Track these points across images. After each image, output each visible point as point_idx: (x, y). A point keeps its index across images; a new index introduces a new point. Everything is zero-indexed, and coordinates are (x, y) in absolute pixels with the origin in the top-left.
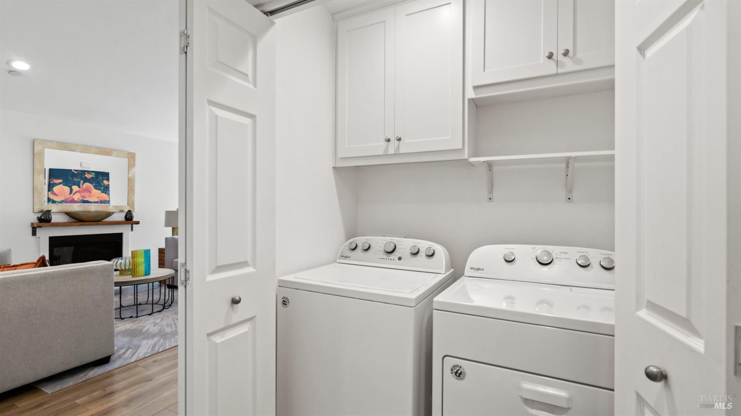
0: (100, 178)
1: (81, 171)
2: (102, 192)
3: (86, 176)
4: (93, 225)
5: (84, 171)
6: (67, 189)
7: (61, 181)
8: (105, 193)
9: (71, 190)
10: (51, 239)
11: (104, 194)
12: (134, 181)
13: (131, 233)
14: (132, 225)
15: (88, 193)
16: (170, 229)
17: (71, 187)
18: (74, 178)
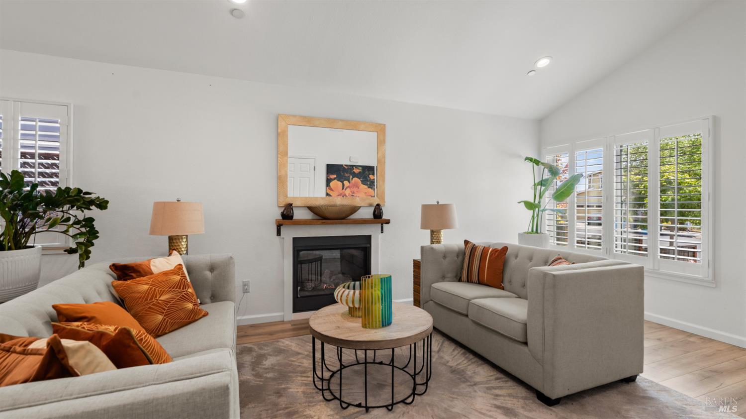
0: (367, 172)
1: (350, 166)
2: (369, 187)
3: (354, 170)
5: (353, 166)
6: (340, 184)
7: (335, 176)
8: (371, 188)
9: (343, 185)
10: (294, 240)
11: (370, 189)
13: (381, 235)
14: (382, 224)
15: (357, 188)
16: (428, 232)
17: (342, 182)
18: (345, 173)
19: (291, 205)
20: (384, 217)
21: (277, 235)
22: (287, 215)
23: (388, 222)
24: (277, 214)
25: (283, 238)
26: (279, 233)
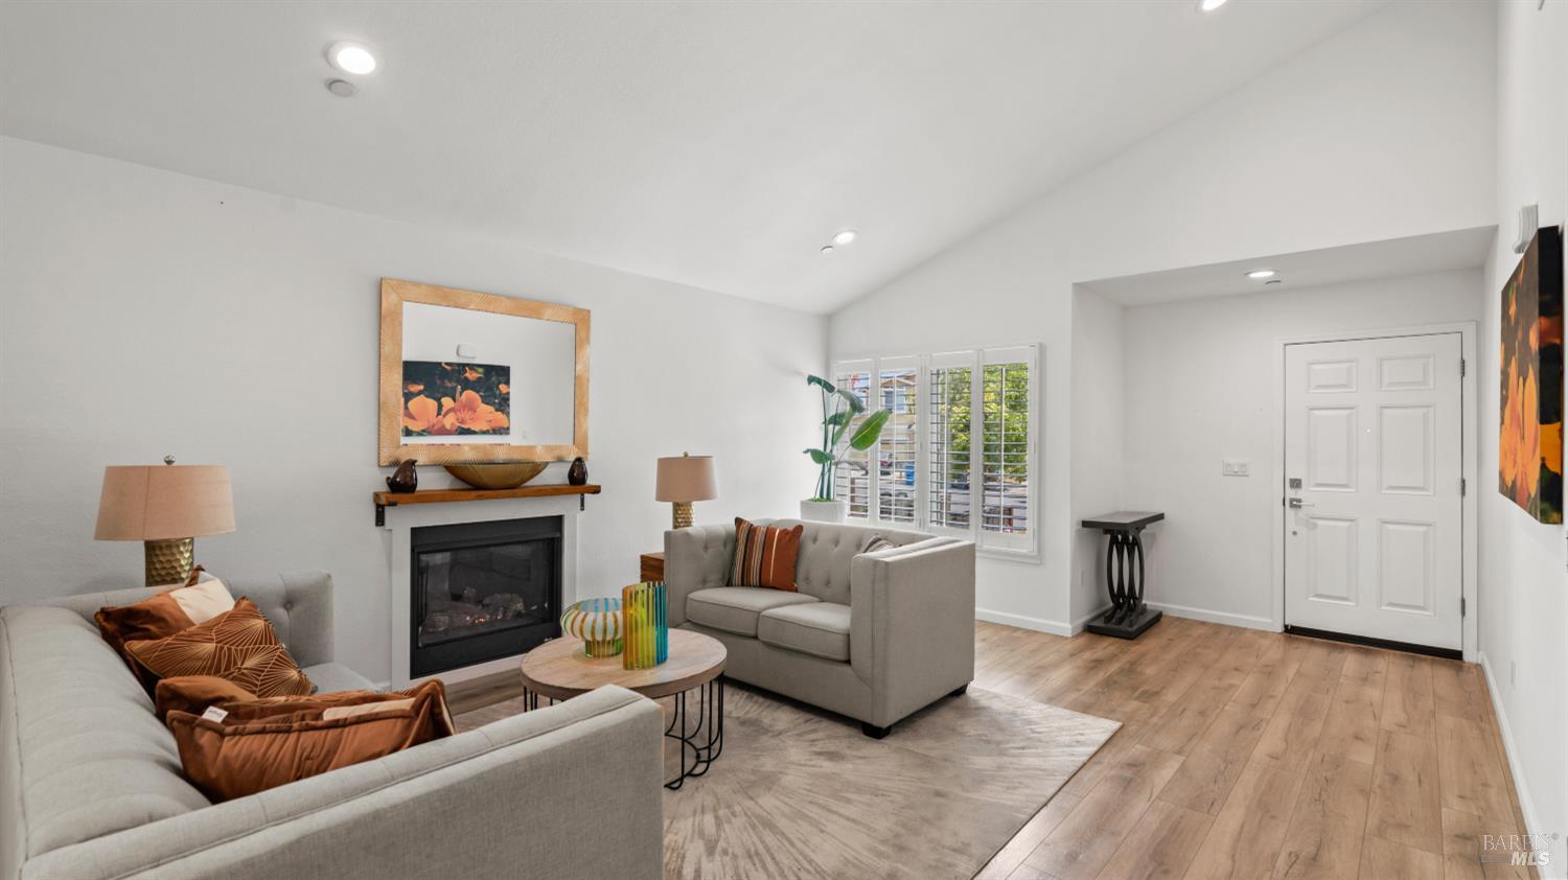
0: (494, 379)
1: (459, 365)
2: (497, 410)
3: (467, 375)
4: (503, 497)
5: (464, 365)
6: (432, 404)
7: (421, 387)
8: (503, 411)
9: (440, 406)
10: (415, 532)
11: (499, 413)
12: (588, 381)
13: (580, 515)
14: (583, 495)
15: (470, 413)
16: (669, 506)
17: (438, 400)
18: (446, 381)
19: (413, 463)
20: (590, 481)
21: (377, 525)
22: (401, 485)
23: (596, 490)
24: (378, 481)
25: (391, 530)
26: (380, 520)
